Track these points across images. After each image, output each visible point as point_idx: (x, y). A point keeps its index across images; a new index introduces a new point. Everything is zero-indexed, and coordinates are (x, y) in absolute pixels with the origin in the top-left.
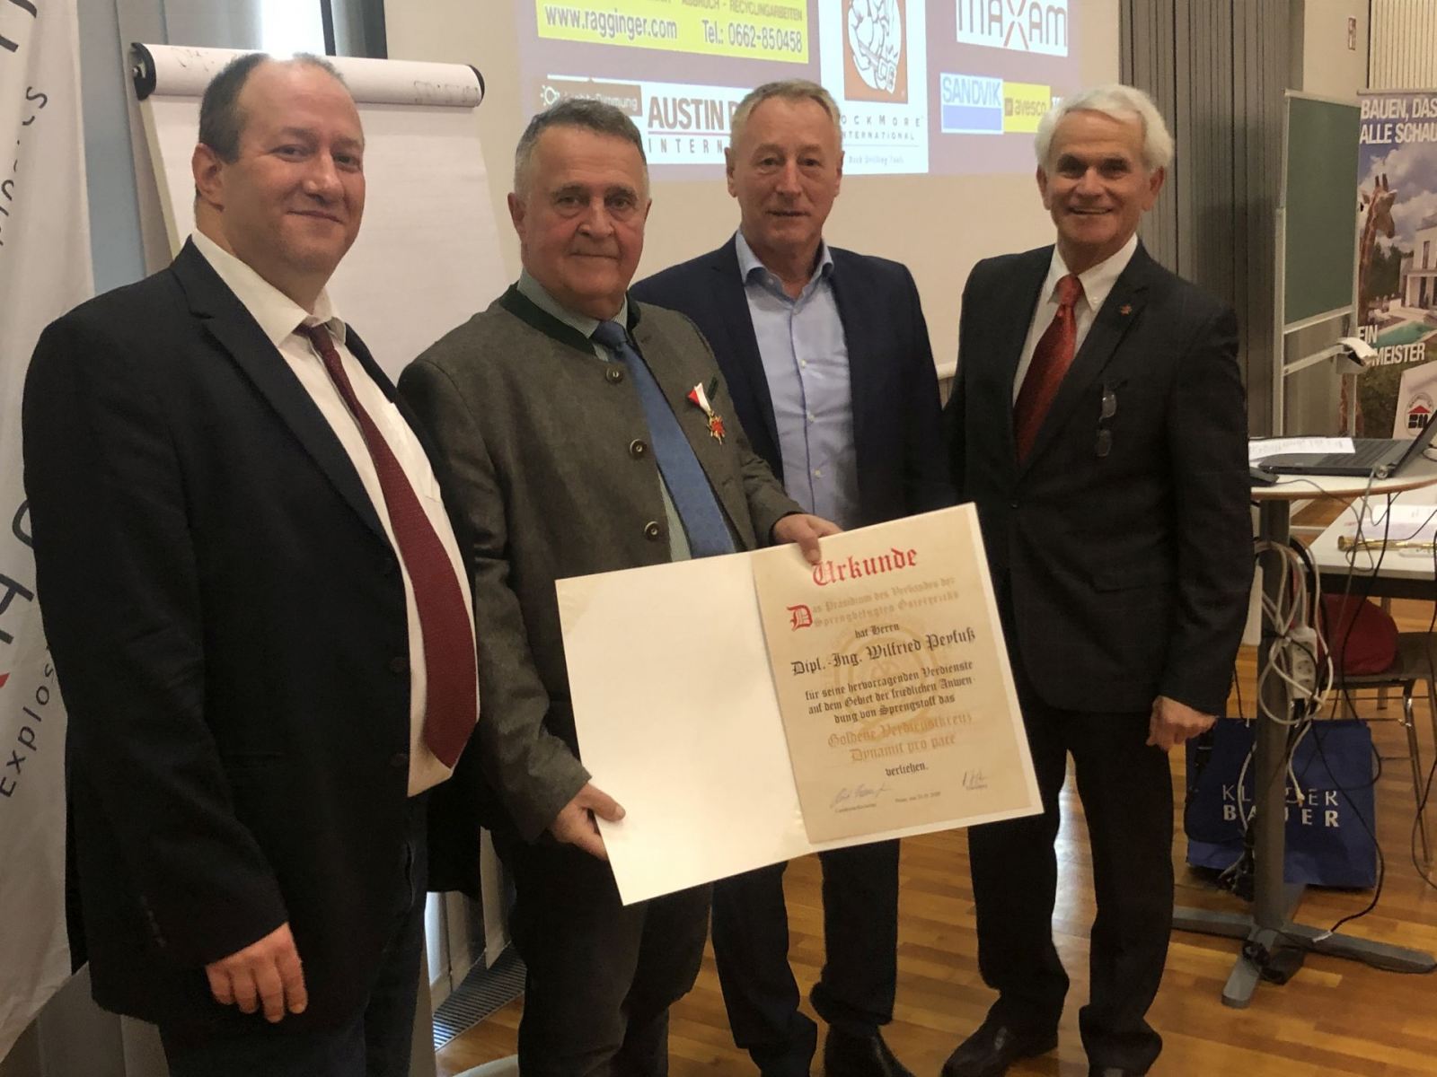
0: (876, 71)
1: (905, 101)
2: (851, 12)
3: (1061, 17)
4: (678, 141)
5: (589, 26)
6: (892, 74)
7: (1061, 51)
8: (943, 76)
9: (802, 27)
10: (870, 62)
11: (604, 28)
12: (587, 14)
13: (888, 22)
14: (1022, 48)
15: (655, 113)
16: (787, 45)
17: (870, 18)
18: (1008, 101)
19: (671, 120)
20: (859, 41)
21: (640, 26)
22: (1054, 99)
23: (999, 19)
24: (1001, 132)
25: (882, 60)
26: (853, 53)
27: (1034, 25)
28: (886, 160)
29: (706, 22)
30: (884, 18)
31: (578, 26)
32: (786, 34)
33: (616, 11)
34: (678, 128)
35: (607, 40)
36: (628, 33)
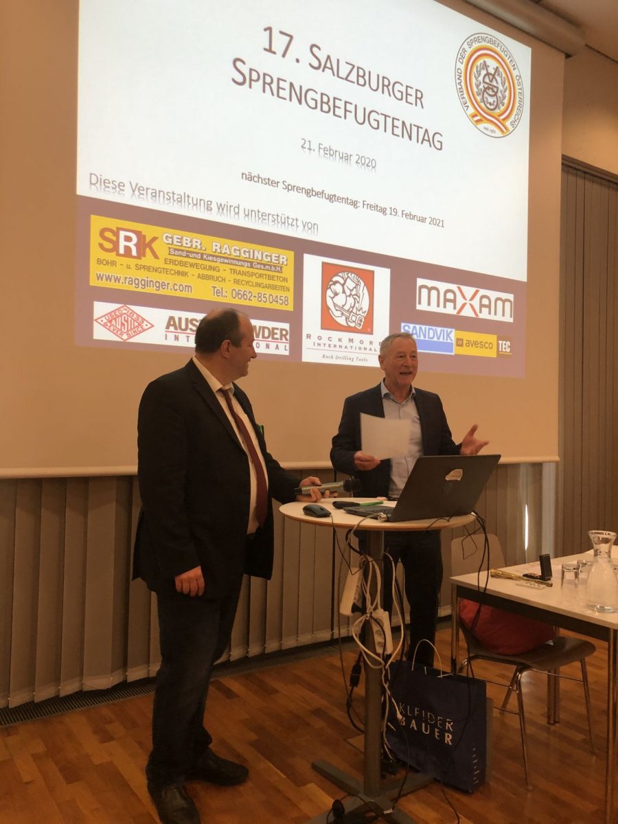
0: (346, 318)
1: (371, 333)
2: (329, 291)
3: (508, 305)
4: (188, 337)
5: (127, 283)
6: (361, 321)
7: (508, 319)
8: (403, 324)
9: (290, 295)
10: (342, 314)
11: (138, 284)
12: (126, 278)
13: (359, 297)
14: (472, 315)
15: (172, 323)
16: (277, 301)
17: (344, 295)
18: (458, 340)
19: (183, 326)
20: (334, 303)
21: (165, 285)
22: (500, 342)
23: (454, 301)
24: (453, 354)
25: (352, 314)
26: (329, 309)
27: (482, 306)
28: (353, 359)
29: (214, 287)
30: (356, 295)
31: (119, 282)
32: (277, 296)
33: (147, 278)
34: (189, 331)
35: (140, 290)
36: (155, 288)
